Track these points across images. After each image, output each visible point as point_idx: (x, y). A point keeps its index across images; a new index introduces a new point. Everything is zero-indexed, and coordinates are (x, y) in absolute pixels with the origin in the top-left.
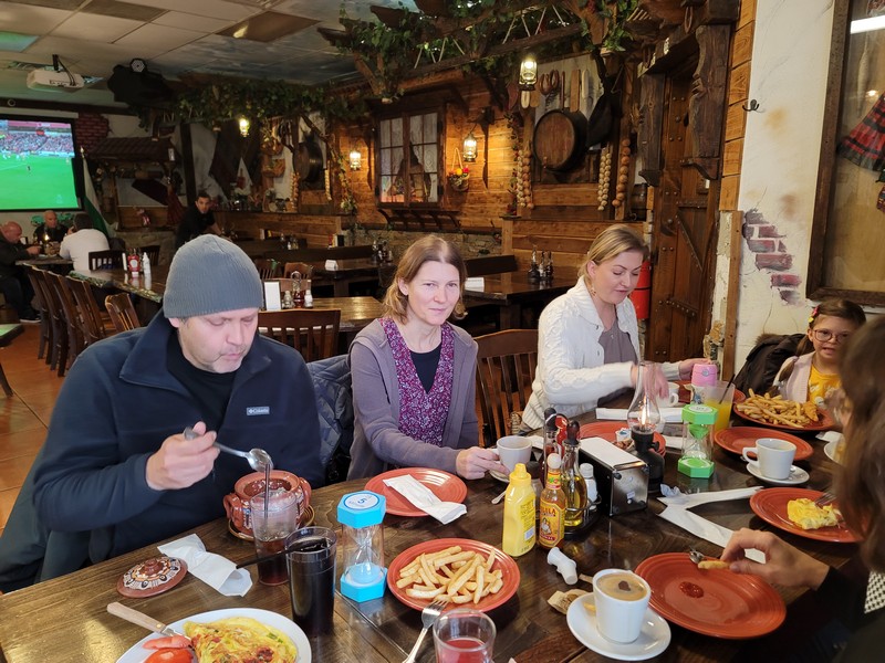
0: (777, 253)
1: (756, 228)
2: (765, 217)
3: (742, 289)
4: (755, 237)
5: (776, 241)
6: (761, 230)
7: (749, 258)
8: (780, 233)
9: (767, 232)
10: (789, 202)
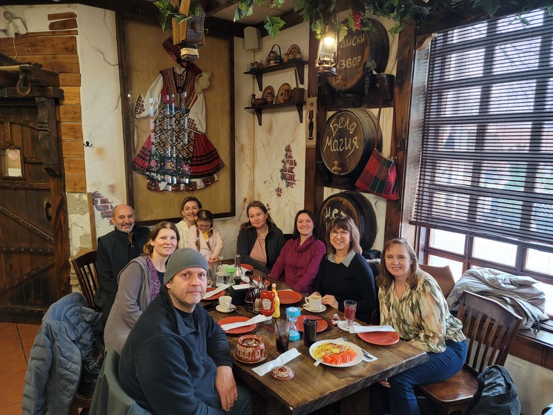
0: (110, 210)
1: (99, 200)
2: (102, 195)
3: (97, 229)
4: (99, 204)
5: (109, 205)
6: (101, 200)
7: (98, 214)
8: (110, 201)
9: (104, 201)
10: (112, 188)
